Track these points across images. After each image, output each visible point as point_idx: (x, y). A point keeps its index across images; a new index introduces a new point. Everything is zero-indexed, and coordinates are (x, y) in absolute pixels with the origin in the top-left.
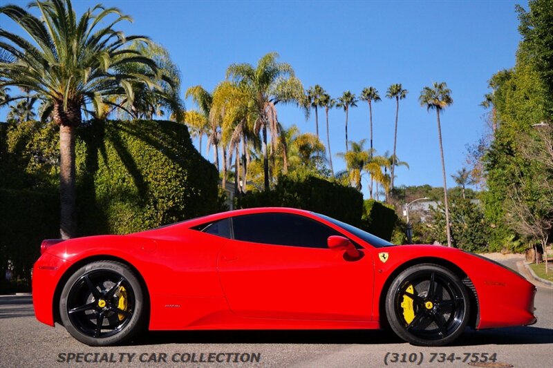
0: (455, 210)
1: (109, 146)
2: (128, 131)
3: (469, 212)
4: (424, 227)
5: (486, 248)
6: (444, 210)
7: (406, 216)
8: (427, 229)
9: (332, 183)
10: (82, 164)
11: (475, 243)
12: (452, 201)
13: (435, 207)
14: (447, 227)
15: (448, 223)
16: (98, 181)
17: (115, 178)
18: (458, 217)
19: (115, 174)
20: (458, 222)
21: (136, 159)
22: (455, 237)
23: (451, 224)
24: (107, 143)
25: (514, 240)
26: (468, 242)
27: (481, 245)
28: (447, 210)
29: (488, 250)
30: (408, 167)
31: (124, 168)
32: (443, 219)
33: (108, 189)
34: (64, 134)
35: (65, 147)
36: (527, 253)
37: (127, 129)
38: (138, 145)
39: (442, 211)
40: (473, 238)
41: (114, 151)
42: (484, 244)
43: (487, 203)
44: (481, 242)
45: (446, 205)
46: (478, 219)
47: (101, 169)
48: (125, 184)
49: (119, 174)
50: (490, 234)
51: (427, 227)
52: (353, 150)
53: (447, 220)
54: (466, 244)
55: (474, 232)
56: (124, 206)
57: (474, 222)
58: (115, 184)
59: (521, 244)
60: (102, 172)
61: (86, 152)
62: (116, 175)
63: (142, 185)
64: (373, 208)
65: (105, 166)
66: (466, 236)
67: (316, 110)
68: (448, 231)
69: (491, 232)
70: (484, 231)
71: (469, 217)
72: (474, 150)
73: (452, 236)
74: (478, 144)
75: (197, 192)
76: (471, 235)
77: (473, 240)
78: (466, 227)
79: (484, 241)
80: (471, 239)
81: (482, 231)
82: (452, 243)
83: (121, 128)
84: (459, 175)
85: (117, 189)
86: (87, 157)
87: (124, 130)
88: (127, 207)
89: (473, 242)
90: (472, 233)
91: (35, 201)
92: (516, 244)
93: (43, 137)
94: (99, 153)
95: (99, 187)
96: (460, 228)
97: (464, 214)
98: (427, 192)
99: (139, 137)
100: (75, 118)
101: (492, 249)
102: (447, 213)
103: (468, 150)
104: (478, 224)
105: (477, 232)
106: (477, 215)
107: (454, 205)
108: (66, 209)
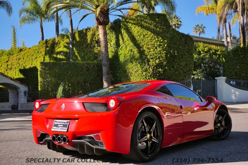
1: (124, 33)
2: (132, 23)
10: (114, 44)
16: (120, 53)
21: (137, 38)
31: (131, 44)
33: (124, 56)
34: (101, 30)
38: (137, 30)
47: (121, 46)
48: (132, 53)
49: (129, 48)
56: (132, 65)
58: (128, 53)
61: (115, 38)
63: (141, 52)
75: (174, 53)
83: (128, 22)
85: (129, 56)
86: (116, 41)
91: (92, 66)
94: (120, 37)
95: (121, 56)
99: (137, 25)
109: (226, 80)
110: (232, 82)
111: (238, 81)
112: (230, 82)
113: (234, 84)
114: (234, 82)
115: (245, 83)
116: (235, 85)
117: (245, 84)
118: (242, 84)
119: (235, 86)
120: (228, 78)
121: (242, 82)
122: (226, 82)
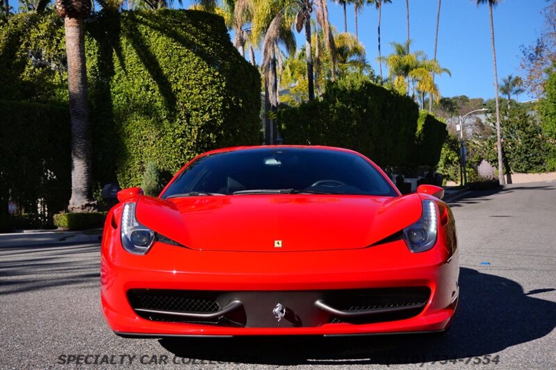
0: (507, 124)
1: (127, 44)
2: (150, 25)
3: (523, 126)
4: (471, 144)
5: (542, 167)
6: (494, 124)
7: (459, 131)
8: (475, 146)
9: (390, 91)
10: (93, 67)
11: (530, 162)
12: (504, 113)
13: (484, 121)
14: (498, 144)
15: (499, 139)
16: (116, 89)
17: (136, 86)
18: (511, 131)
19: (136, 81)
20: (511, 138)
21: (162, 62)
22: (507, 155)
23: (502, 140)
24: (124, 41)
26: (522, 160)
27: (537, 164)
28: (498, 124)
29: (545, 169)
30: (450, 74)
31: (146, 72)
32: (493, 134)
33: (128, 99)
34: (70, 29)
35: (73, 45)
37: (149, 22)
38: (164, 43)
39: (492, 125)
40: (528, 156)
41: (134, 51)
42: (541, 163)
43: (546, 115)
44: (538, 160)
45: (498, 118)
46: (534, 134)
47: (118, 74)
48: (150, 92)
49: (142, 80)
50: (548, 150)
51: (474, 143)
52: (396, 53)
53: (499, 135)
54: (520, 162)
55: (529, 149)
56: (150, 121)
57: (529, 137)
58: (137, 93)
60: (120, 77)
61: (98, 53)
62: (138, 82)
63: (171, 95)
64: (425, 122)
65: (123, 71)
66: (520, 154)
67: (345, 8)
68: (499, 148)
69: (550, 149)
70: (542, 147)
71: (524, 131)
72: (531, 52)
73: (504, 153)
74: (535, 45)
75: (238, 103)
76: (526, 152)
77: (527, 158)
78: (520, 143)
79: (541, 160)
80: (526, 157)
81: (539, 148)
82: (503, 162)
83: (141, 22)
84: (503, 84)
85: (140, 99)
86: (99, 59)
87: (146, 24)
88: (153, 122)
89: (527, 160)
90: (527, 150)
93: (42, 33)
94: (114, 53)
95: (117, 96)
96: (513, 144)
97: (519, 128)
99: (165, 32)
100: (83, 7)
101: (550, 168)
102: (498, 127)
103: (524, 52)
104: (534, 139)
105: (533, 148)
106: (533, 129)
107: (506, 118)
108: (78, 125)
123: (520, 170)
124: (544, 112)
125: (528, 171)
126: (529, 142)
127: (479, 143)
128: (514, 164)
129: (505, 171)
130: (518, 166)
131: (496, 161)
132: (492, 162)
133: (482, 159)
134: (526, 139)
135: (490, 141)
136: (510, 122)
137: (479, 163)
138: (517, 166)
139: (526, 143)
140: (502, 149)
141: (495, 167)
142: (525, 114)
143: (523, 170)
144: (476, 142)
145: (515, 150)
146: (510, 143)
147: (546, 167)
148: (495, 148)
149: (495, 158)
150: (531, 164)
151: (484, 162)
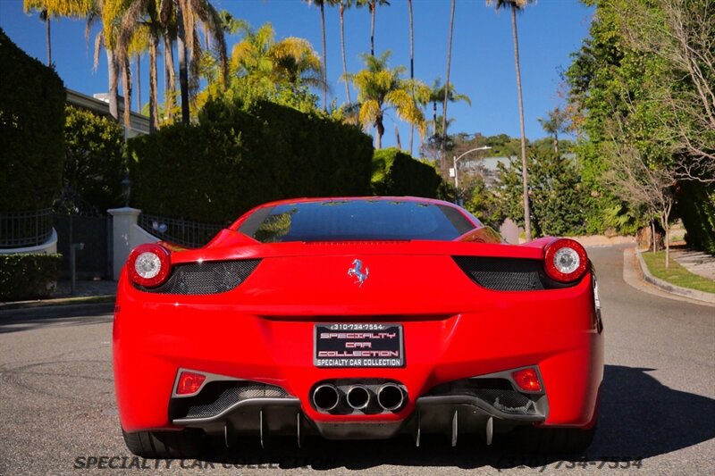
0: (536, 169)
3: (558, 172)
4: (491, 197)
5: (582, 228)
6: (521, 170)
7: (454, 178)
8: (495, 200)
9: (306, 115)
11: (566, 221)
12: (533, 155)
13: (507, 166)
14: (525, 196)
15: (525, 190)
18: (542, 180)
20: (541, 188)
22: (537, 211)
23: (530, 192)
25: (620, 214)
26: (556, 219)
27: (575, 223)
28: (525, 170)
29: (585, 231)
30: (470, 103)
32: (518, 183)
36: (640, 235)
39: (517, 171)
40: (563, 213)
42: (580, 222)
43: (586, 158)
44: (576, 219)
45: (524, 162)
46: (571, 184)
50: (588, 206)
51: (494, 196)
52: (368, 70)
53: (525, 185)
54: (553, 221)
55: (565, 204)
57: (565, 188)
59: (631, 221)
64: (394, 163)
66: (553, 210)
67: (322, 10)
68: (526, 202)
69: (590, 204)
70: (581, 202)
71: (559, 180)
73: (532, 210)
76: (560, 208)
77: (563, 216)
78: (553, 196)
79: (580, 218)
80: (560, 215)
81: (578, 202)
82: (531, 221)
84: (549, 119)
89: (563, 219)
90: (562, 206)
92: (623, 219)
96: (544, 197)
97: (551, 176)
98: (503, 145)
101: (591, 230)
102: (524, 174)
103: (561, 75)
104: (571, 191)
105: (570, 203)
106: (569, 176)
107: (535, 162)
109: (139, 217)
110: (155, 225)
111: (173, 223)
112: (151, 223)
113: (162, 232)
114: (163, 226)
115: (191, 228)
116: (166, 232)
117: (191, 234)
118: (184, 230)
119: (166, 237)
120: (144, 212)
121: (183, 225)
122: (139, 224)
123: (554, 232)
124: (584, 154)
125: (564, 233)
126: (564, 194)
127: (501, 196)
128: (546, 224)
129: (534, 232)
130: (552, 227)
131: (522, 219)
132: (517, 221)
133: (506, 217)
134: (561, 190)
135: (514, 193)
136: (540, 167)
137: (501, 221)
138: (550, 227)
139: (560, 196)
140: (530, 204)
141: (521, 228)
142: (559, 157)
143: (558, 232)
144: (497, 195)
145: (546, 205)
146: (540, 196)
147: (586, 229)
148: (521, 202)
149: (521, 216)
150: (568, 224)
151: (508, 221)
